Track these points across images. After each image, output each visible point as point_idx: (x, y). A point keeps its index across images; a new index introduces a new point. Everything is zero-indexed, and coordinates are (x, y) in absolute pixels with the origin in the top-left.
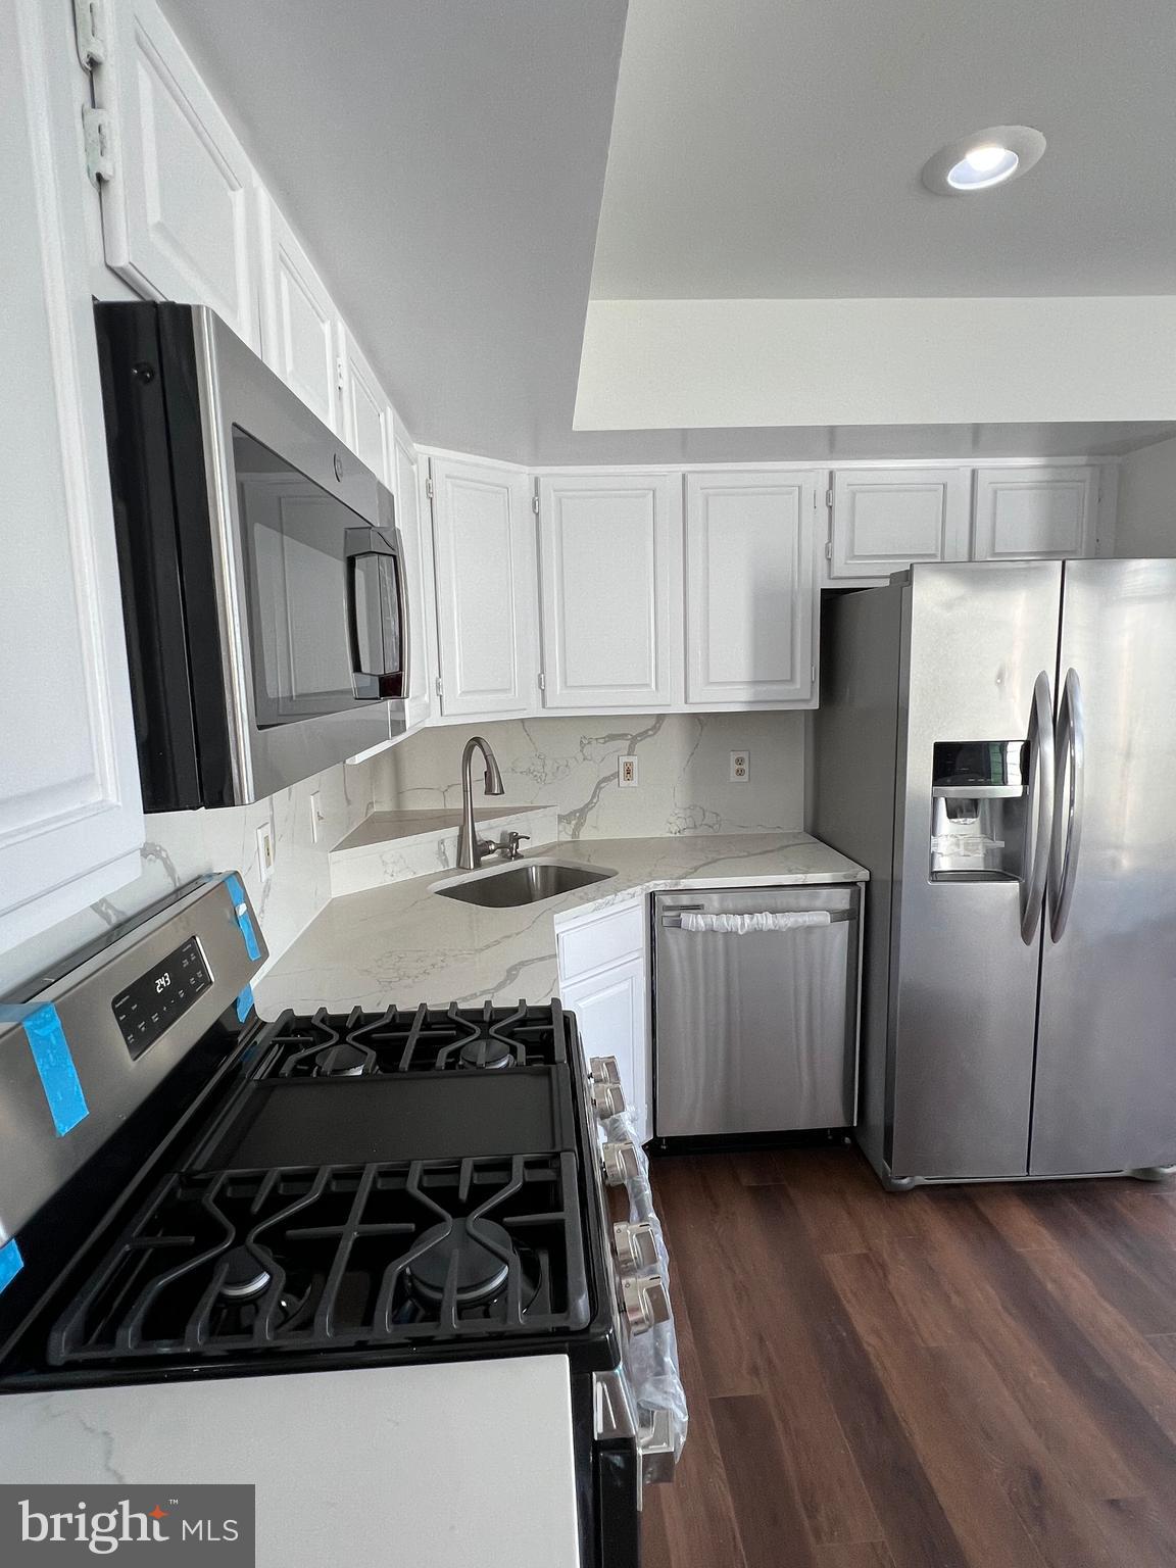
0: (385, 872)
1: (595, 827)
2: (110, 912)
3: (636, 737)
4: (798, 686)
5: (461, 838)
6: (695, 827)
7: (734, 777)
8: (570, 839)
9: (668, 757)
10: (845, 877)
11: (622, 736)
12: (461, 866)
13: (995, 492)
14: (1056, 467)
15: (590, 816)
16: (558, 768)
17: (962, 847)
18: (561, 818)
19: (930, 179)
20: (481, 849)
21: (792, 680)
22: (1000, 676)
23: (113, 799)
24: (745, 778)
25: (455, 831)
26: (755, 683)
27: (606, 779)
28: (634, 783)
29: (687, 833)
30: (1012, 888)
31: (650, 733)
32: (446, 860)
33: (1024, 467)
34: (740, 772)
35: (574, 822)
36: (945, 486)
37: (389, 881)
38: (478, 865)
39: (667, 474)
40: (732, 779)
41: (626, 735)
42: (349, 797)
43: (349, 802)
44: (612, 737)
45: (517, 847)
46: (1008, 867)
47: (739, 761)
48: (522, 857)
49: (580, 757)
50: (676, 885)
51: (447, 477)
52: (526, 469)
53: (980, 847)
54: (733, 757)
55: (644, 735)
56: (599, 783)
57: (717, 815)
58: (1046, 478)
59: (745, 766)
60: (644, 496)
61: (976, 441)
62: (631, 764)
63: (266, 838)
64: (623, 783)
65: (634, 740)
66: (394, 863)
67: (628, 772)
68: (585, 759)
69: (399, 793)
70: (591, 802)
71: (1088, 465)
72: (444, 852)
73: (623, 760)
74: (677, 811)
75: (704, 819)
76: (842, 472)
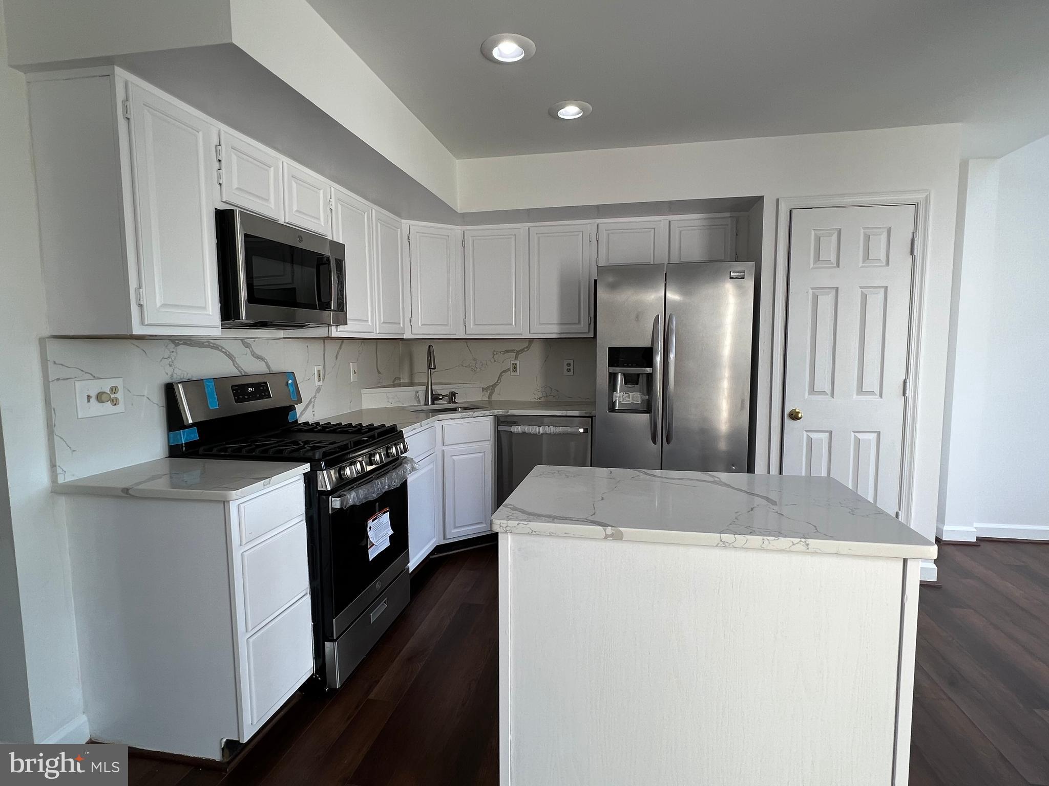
0: (388, 401)
1: (499, 394)
3: (520, 351)
4: (582, 325)
5: (427, 391)
6: (547, 396)
8: (487, 399)
9: (532, 363)
10: (586, 413)
11: (512, 351)
12: (426, 404)
13: (681, 232)
14: (711, 218)
15: (497, 389)
16: (482, 365)
17: (631, 398)
18: (483, 389)
19: (553, 115)
20: (435, 398)
21: (579, 323)
22: (637, 317)
23: (210, 314)
24: (571, 373)
25: (424, 388)
26: (561, 324)
27: (504, 371)
28: (518, 373)
29: (542, 399)
30: (645, 417)
31: (526, 349)
32: (419, 401)
33: (694, 219)
34: (569, 370)
35: (489, 392)
36: (654, 229)
37: (390, 405)
38: (433, 403)
39: (522, 228)
40: (565, 374)
41: (515, 350)
42: (379, 370)
43: (379, 373)
44: (508, 351)
45: (455, 398)
46: (648, 408)
47: (569, 365)
48: (457, 403)
49: (493, 361)
50: (507, 412)
51: (417, 232)
52: (459, 227)
53: (639, 399)
54: (566, 362)
55: (522, 350)
56: (502, 373)
57: (558, 391)
58: (707, 224)
59: (571, 367)
60: (511, 238)
61: (671, 207)
62: (516, 364)
63: (319, 371)
64: (513, 374)
65: (518, 353)
66: (393, 398)
67: (515, 368)
68: (495, 361)
69: (412, 374)
70: (497, 382)
71: (730, 217)
72: (418, 397)
73: (513, 362)
74: (538, 388)
75: (551, 393)
76: (602, 225)
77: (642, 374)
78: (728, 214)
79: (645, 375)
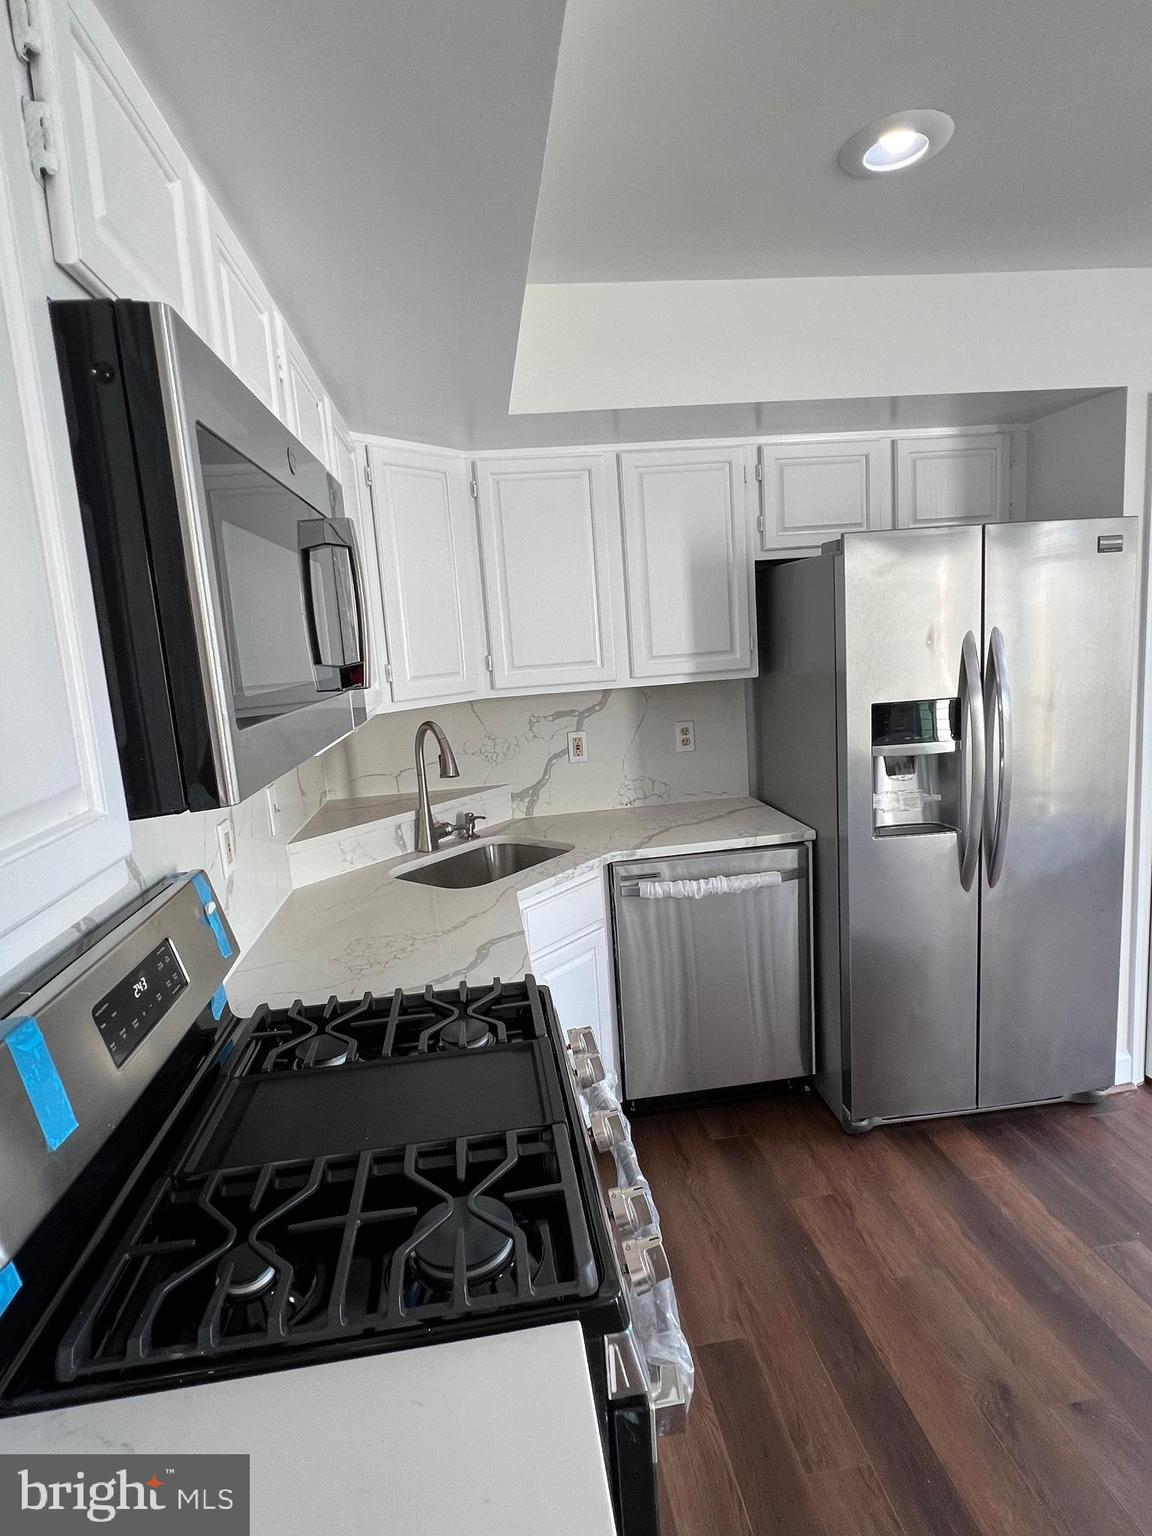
0: (345, 860)
1: (548, 803)
3: (584, 712)
4: (738, 656)
5: (418, 823)
6: (645, 797)
7: (680, 747)
8: (524, 816)
9: (614, 733)
10: (793, 837)
11: (570, 713)
12: (419, 850)
13: (914, 462)
14: (967, 435)
15: (543, 793)
16: (508, 748)
17: (902, 802)
18: (514, 797)
19: (847, 162)
20: (439, 831)
21: (732, 650)
22: (930, 637)
23: (99, 809)
24: (690, 747)
25: (411, 815)
26: (696, 655)
27: (556, 756)
28: (584, 758)
29: (637, 804)
30: (949, 839)
31: (597, 708)
32: (404, 846)
33: (938, 436)
34: (685, 742)
35: (527, 800)
36: (867, 457)
37: (349, 868)
38: (436, 847)
39: (603, 453)
40: (678, 750)
41: (574, 711)
42: (303, 788)
43: (303, 792)
44: (559, 715)
45: (473, 828)
46: (945, 819)
47: (685, 731)
48: (478, 837)
49: (530, 735)
50: (632, 855)
51: (385, 464)
52: (463, 454)
53: (918, 801)
54: (678, 729)
55: (591, 710)
56: (551, 759)
57: (666, 784)
58: (961, 447)
59: (690, 736)
60: (580, 477)
61: (894, 413)
62: (580, 739)
63: (227, 834)
64: (573, 759)
65: (582, 715)
66: (353, 851)
67: (578, 747)
68: (534, 737)
69: (352, 781)
70: (543, 778)
71: (998, 433)
72: (402, 837)
73: (572, 736)
74: (627, 783)
75: (653, 789)
76: (769, 447)
78: (993, 428)
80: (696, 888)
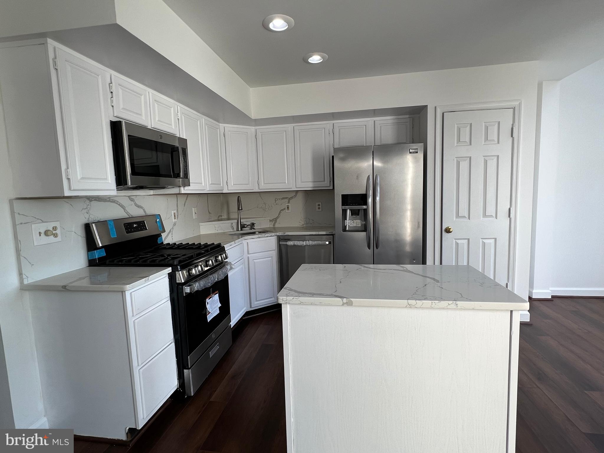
0: (215, 229)
1: (279, 223)
2: (130, 215)
3: (290, 198)
4: (326, 182)
5: (238, 223)
6: (307, 224)
7: (317, 210)
8: (273, 227)
9: (298, 205)
10: (329, 233)
11: (286, 198)
12: (238, 230)
13: (381, 127)
14: (398, 119)
15: (278, 220)
16: (269, 207)
17: (355, 223)
18: (270, 221)
20: (243, 226)
21: (324, 181)
23: (110, 182)
24: (321, 210)
25: (236, 221)
26: (314, 182)
27: (282, 210)
28: (290, 211)
29: (304, 225)
30: (364, 234)
31: (294, 197)
32: (233, 228)
33: (389, 119)
34: (319, 208)
35: (274, 222)
36: (366, 126)
37: (217, 232)
38: (241, 230)
39: (289, 127)
40: (317, 211)
41: (288, 198)
42: (210, 211)
43: (210, 213)
44: (283, 198)
45: (254, 227)
46: (365, 229)
47: (319, 205)
48: (255, 229)
49: (275, 203)
50: (285, 234)
51: (229, 131)
52: (254, 127)
53: (360, 224)
54: (317, 204)
55: (292, 198)
56: (281, 211)
57: (313, 220)
58: (396, 122)
59: (320, 207)
60: (283, 133)
61: (374, 113)
62: (289, 206)
63: (174, 213)
64: (287, 211)
65: (290, 199)
66: (218, 227)
67: (288, 208)
68: (276, 204)
69: (229, 213)
70: (278, 216)
71: (409, 117)
72: (233, 226)
73: (287, 204)
74: (302, 219)
75: (309, 222)
76: (336, 124)
77: (361, 209)
78: (407, 116)
79: (363, 210)
80: (302, 243)
